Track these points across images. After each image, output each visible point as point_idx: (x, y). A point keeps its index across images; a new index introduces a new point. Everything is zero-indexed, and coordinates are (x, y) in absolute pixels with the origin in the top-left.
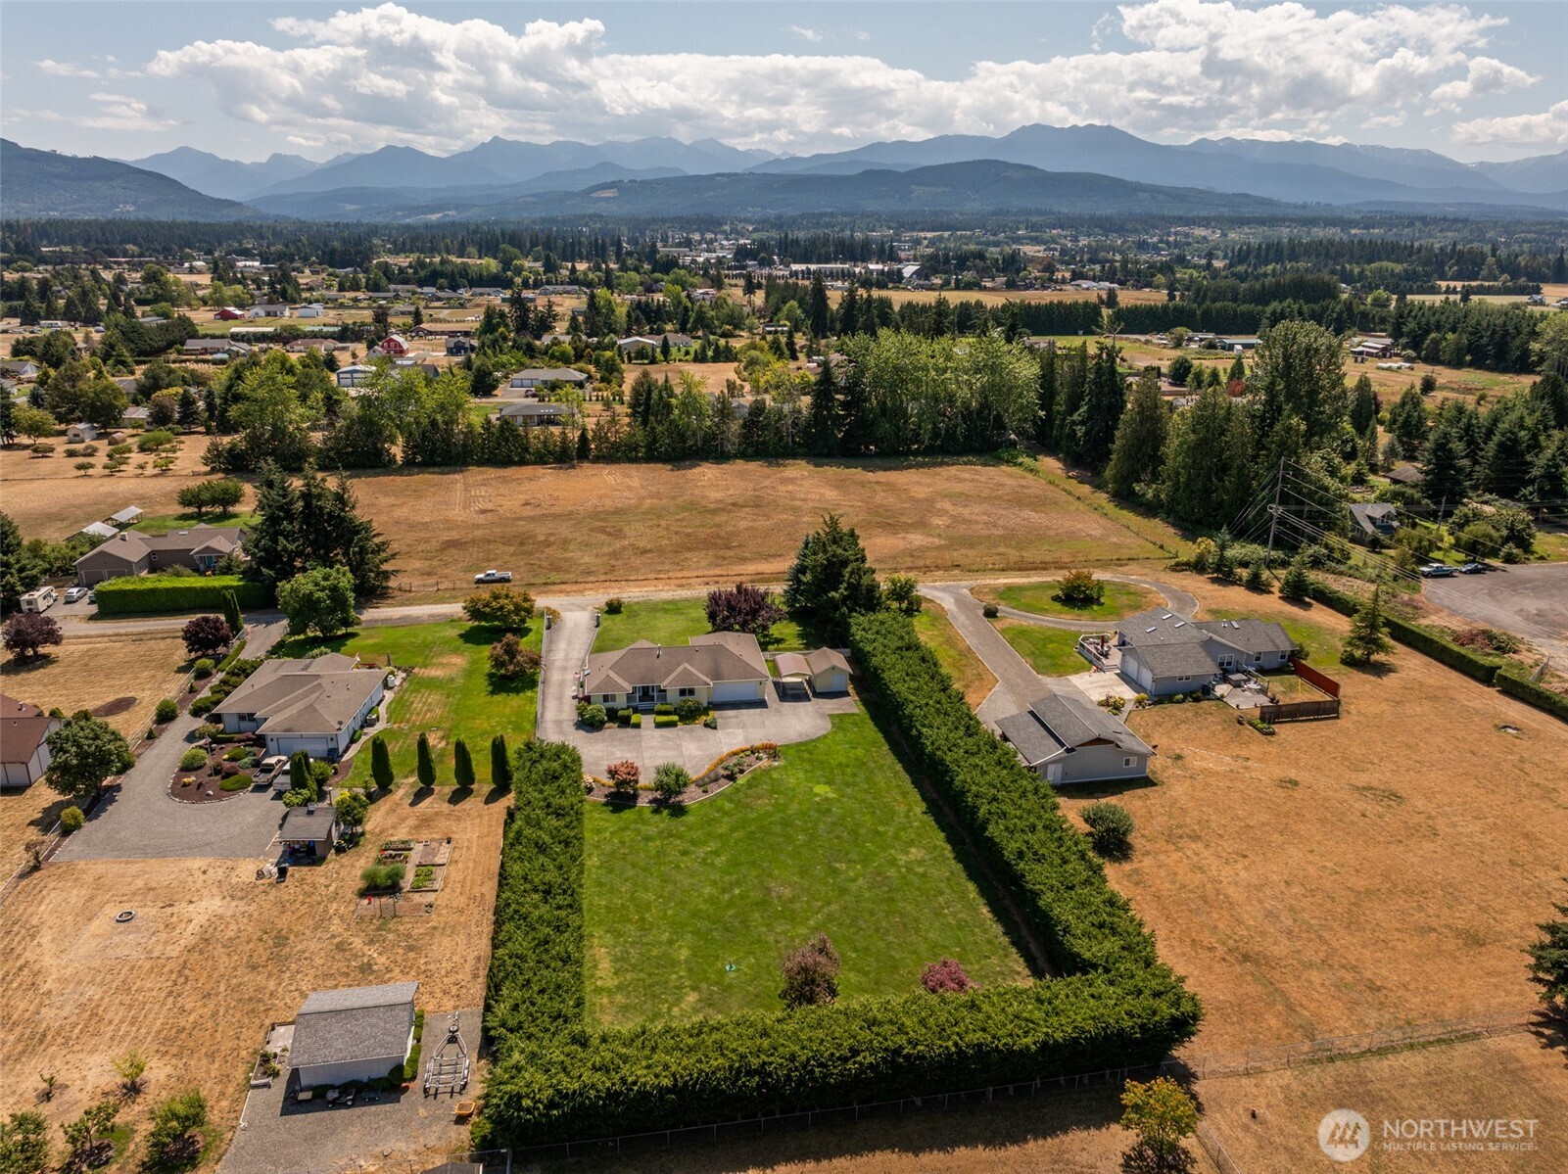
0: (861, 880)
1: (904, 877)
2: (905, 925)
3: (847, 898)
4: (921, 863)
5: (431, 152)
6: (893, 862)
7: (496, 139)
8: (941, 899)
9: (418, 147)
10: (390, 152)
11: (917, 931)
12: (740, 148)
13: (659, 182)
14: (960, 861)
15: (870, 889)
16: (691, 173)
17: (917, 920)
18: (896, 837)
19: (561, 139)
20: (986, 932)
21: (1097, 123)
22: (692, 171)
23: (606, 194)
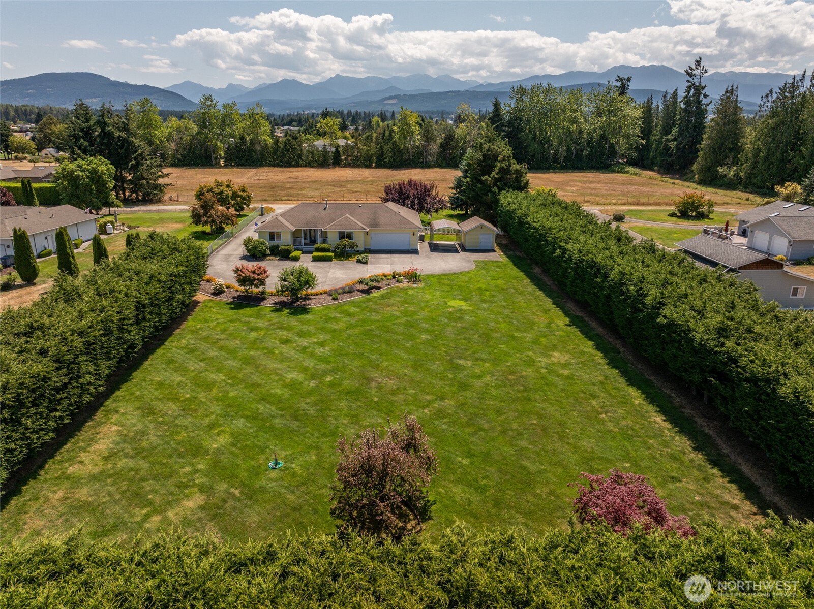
0: (488, 378)
1: (543, 378)
2: (544, 429)
3: (468, 394)
4: (566, 365)
5: (304, 82)
6: (530, 363)
7: (337, 75)
8: (594, 403)
9: (299, 80)
10: (285, 82)
11: (562, 437)
12: (461, 79)
13: (418, 95)
14: (615, 367)
15: (498, 387)
16: (435, 91)
17: (561, 423)
18: (535, 342)
19: (370, 75)
20: (666, 444)
21: (655, 64)
22: (435, 90)
23: (391, 101)
